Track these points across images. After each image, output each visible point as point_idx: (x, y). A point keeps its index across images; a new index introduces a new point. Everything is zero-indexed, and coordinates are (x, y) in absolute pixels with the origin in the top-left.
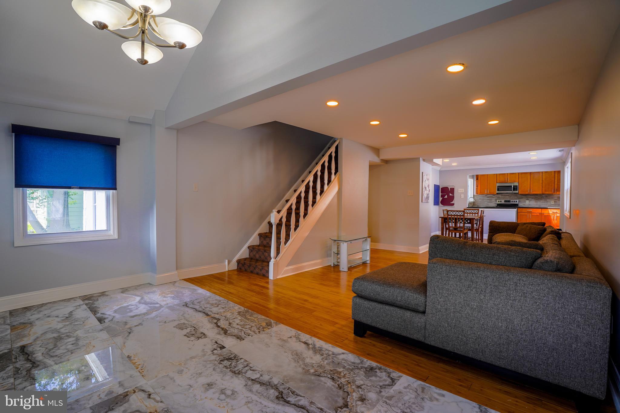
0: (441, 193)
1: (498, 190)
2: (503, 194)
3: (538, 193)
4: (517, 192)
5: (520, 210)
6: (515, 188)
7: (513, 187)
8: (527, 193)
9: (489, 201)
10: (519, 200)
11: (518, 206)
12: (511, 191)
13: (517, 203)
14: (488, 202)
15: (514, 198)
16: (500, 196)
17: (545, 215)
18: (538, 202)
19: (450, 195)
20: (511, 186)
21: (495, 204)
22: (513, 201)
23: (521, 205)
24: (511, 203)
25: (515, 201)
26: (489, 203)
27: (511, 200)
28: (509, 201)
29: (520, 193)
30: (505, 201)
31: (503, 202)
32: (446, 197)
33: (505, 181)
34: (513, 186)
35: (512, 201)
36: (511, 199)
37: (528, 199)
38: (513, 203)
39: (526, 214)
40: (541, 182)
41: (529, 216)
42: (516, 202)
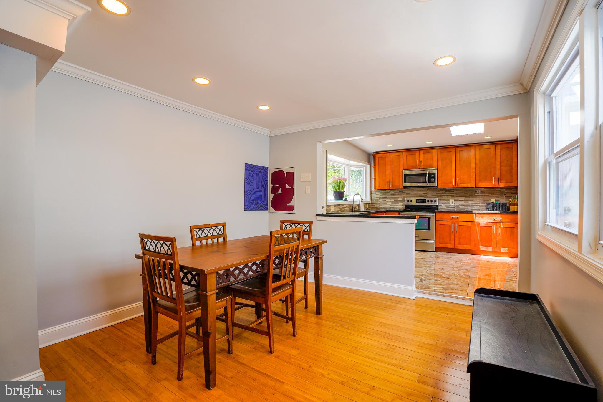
0: (272, 184)
1: (405, 182)
2: (415, 189)
3: (469, 185)
4: (435, 184)
5: (439, 215)
6: (432, 178)
7: (427, 175)
8: (451, 186)
9: (393, 200)
10: (440, 198)
11: (437, 208)
12: (426, 182)
13: (437, 203)
14: (392, 202)
15: (432, 195)
16: (409, 191)
17: (480, 226)
18: (470, 202)
19: (288, 187)
20: (425, 175)
21: (403, 205)
22: (430, 199)
23: (443, 206)
24: (427, 203)
25: (433, 199)
26: (394, 204)
27: (427, 199)
28: (424, 201)
29: (439, 187)
30: (418, 201)
31: (414, 202)
32: (280, 192)
33: (417, 165)
34: (429, 174)
35: (428, 201)
36: (427, 197)
37: (452, 197)
38: (430, 203)
39: (449, 223)
40: (473, 165)
41: (455, 226)
42: (435, 201)
